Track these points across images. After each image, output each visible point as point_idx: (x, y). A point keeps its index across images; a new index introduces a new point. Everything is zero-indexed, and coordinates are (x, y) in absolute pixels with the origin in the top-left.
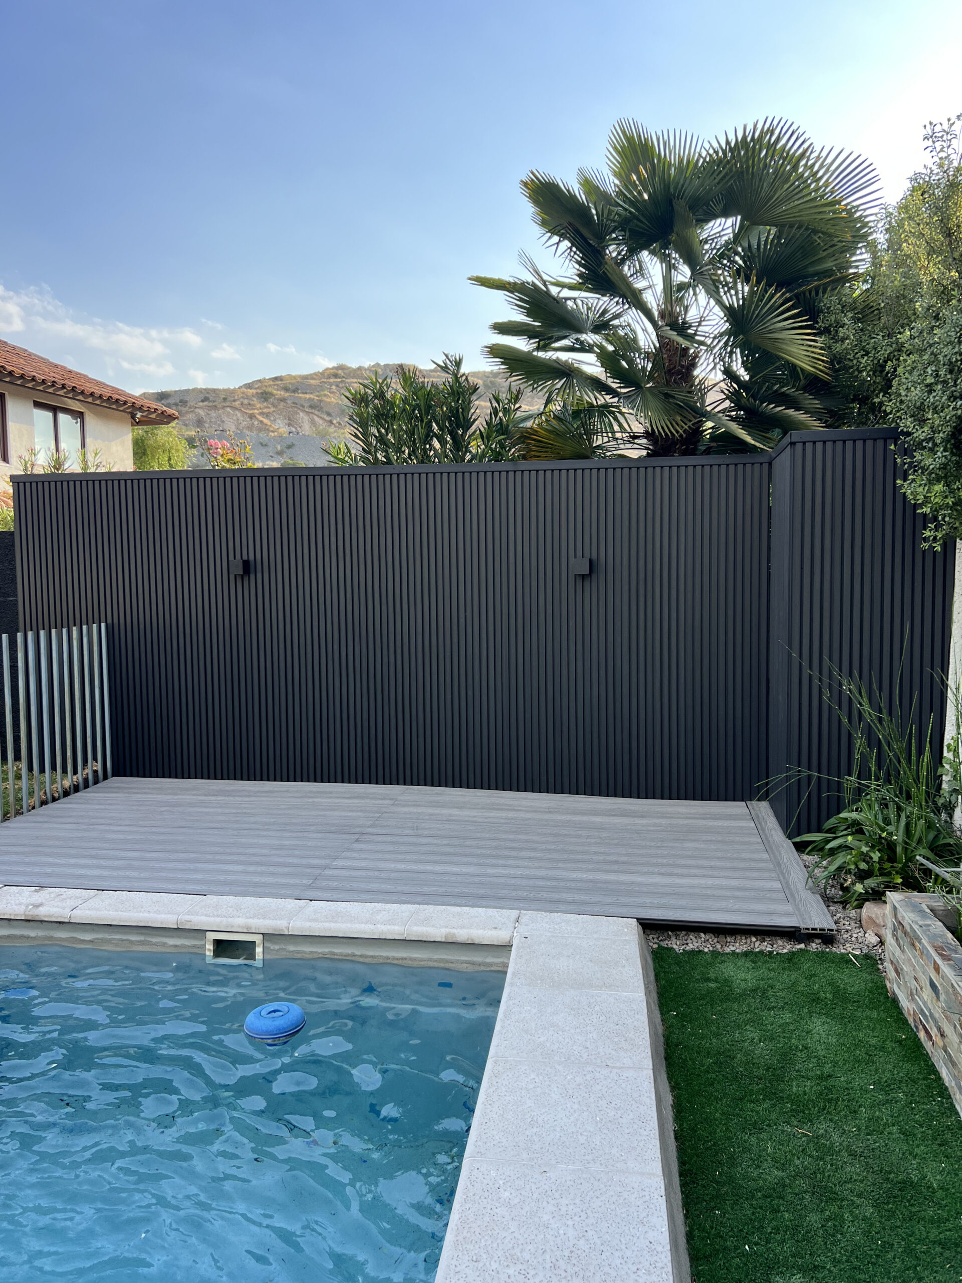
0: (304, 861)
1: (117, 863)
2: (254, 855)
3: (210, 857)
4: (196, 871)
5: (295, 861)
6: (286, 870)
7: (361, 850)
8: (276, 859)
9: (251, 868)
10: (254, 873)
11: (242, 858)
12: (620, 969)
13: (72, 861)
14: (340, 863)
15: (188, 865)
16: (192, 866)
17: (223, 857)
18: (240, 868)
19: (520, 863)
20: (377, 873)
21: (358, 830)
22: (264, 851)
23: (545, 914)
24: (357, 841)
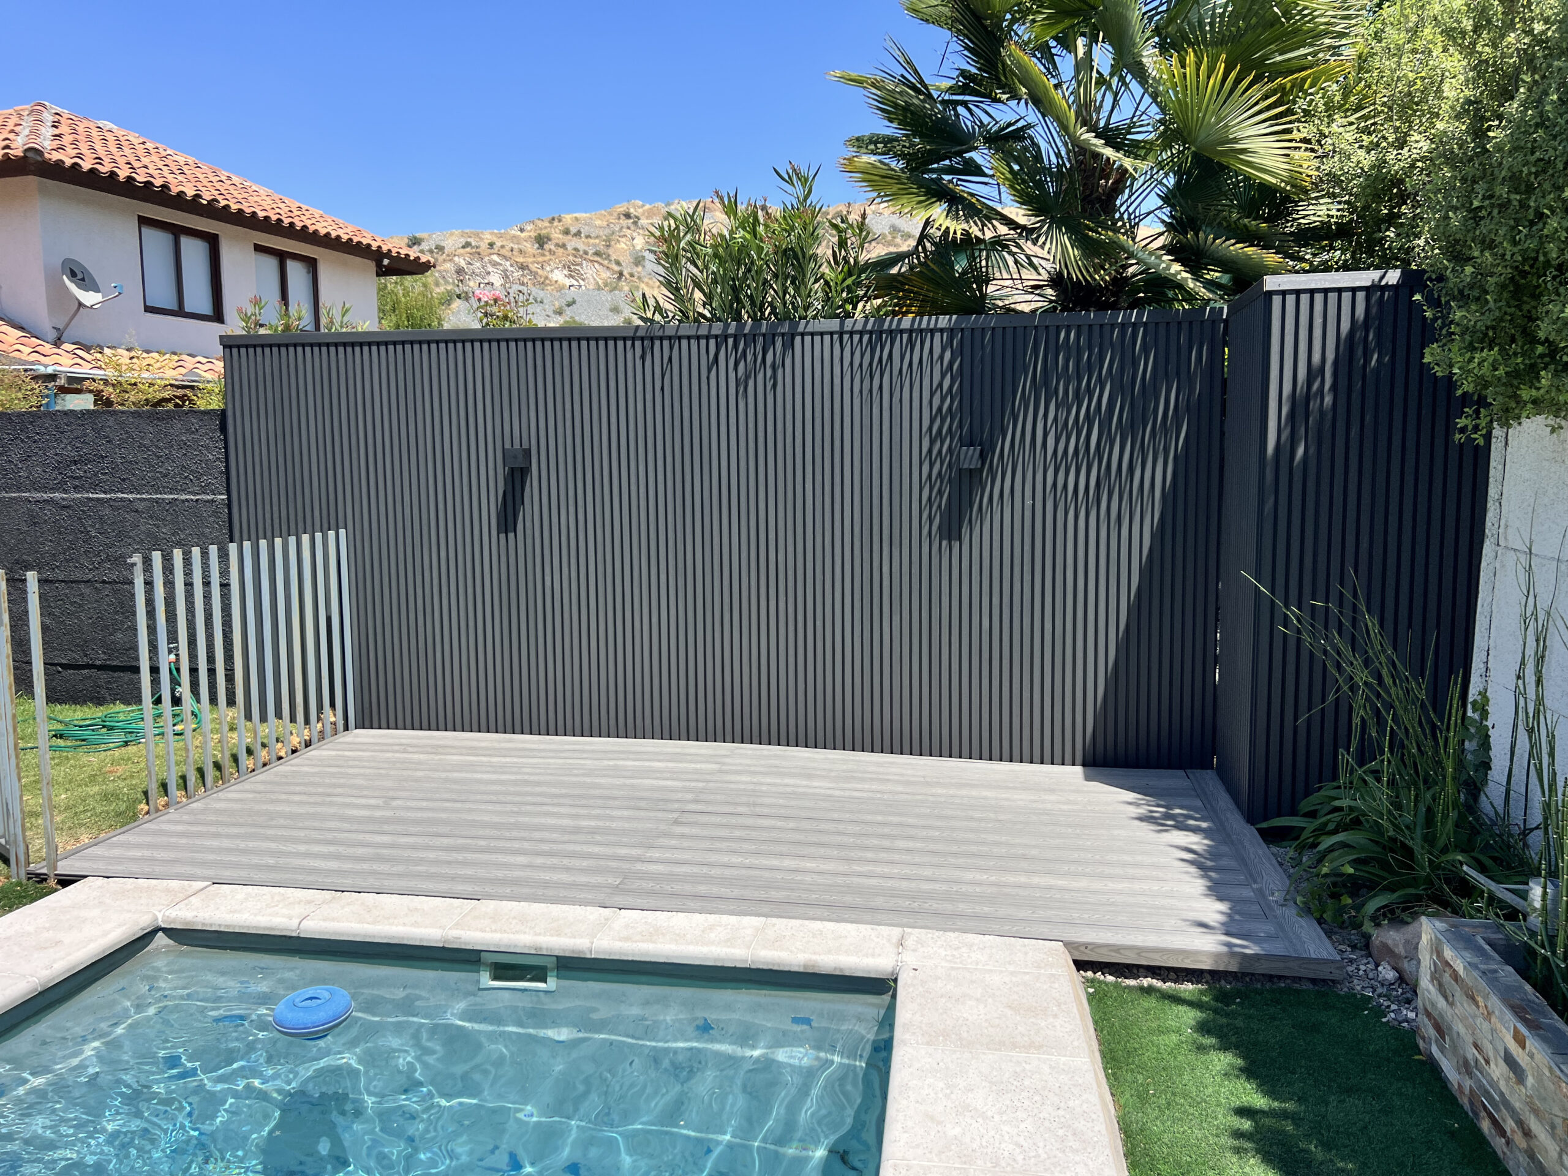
0: (609, 851)
1: (360, 851)
2: (541, 841)
3: (482, 843)
4: (465, 863)
5: (597, 849)
6: (585, 863)
7: (682, 836)
8: (571, 847)
9: (539, 861)
10: (543, 868)
11: (526, 845)
12: (1051, 1020)
13: (302, 848)
14: (656, 854)
15: (455, 856)
16: (460, 857)
17: (501, 844)
18: (522, 860)
19: (896, 857)
20: (705, 870)
21: (676, 806)
22: (555, 836)
23: (937, 933)
24: (676, 822)
